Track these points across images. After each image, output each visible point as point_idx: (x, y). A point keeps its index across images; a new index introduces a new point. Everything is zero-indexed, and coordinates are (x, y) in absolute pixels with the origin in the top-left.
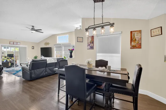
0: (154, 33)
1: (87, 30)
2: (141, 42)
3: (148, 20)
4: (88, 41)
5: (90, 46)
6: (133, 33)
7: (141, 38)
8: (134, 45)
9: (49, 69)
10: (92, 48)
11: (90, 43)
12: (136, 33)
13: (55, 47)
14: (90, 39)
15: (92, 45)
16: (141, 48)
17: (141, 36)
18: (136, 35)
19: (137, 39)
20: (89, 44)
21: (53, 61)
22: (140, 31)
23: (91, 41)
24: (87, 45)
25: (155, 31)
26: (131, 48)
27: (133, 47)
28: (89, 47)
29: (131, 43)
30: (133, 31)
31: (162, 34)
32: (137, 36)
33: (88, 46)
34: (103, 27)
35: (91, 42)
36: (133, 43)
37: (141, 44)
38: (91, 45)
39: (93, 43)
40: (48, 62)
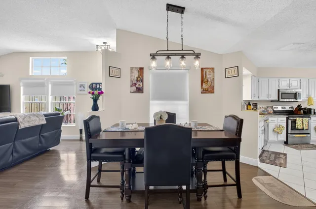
0: (229, 73)
1: (153, 56)
2: (214, 84)
3: (222, 55)
4: (131, 76)
5: (137, 88)
6: (204, 70)
7: (214, 79)
8: (205, 89)
9: (24, 144)
10: (140, 90)
11: (137, 81)
12: (207, 71)
13: (21, 84)
14: (136, 74)
15: (141, 84)
16: (213, 93)
17: (214, 76)
18: (208, 73)
19: (209, 80)
20: (135, 84)
21: (35, 120)
22: (213, 69)
23: (137, 78)
24: (129, 84)
25: (230, 71)
26: (202, 93)
27: (205, 91)
28: (134, 88)
29: (202, 85)
30: (204, 67)
31: (238, 76)
32: (209, 76)
33: (131, 87)
34: (183, 57)
35: (139, 79)
36: (205, 86)
37: (214, 87)
38: (139, 85)
39: (142, 81)
40: (22, 126)
